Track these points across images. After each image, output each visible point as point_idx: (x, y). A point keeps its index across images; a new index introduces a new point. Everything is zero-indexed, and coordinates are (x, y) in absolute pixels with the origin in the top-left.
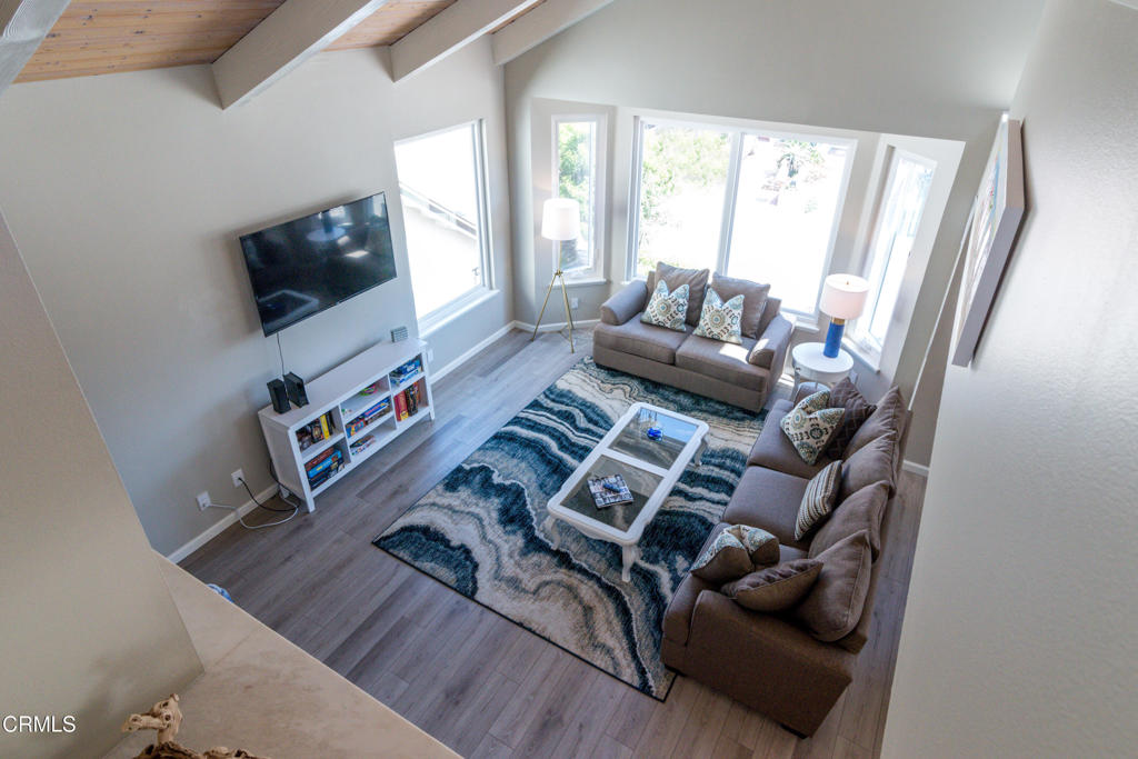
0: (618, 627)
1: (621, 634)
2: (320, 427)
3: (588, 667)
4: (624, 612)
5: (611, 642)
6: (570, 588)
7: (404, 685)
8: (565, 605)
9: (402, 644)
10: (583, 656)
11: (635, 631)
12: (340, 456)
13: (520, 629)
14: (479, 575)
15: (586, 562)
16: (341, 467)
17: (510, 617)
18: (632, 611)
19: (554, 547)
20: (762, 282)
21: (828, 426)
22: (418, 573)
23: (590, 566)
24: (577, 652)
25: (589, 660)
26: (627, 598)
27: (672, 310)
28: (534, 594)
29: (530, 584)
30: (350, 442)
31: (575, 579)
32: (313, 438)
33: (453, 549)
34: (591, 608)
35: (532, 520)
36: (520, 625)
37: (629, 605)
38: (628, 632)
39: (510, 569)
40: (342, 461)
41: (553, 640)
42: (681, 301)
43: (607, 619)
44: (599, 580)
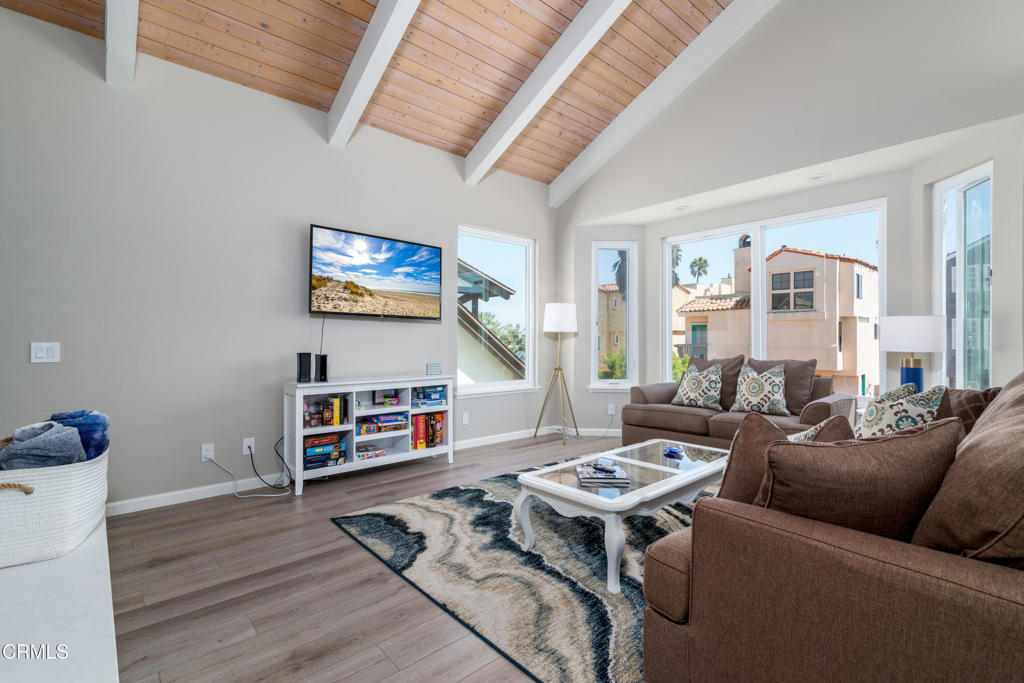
0: (585, 634)
1: (587, 645)
2: (332, 410)
3: (518, 672)
4: (601, 623)
5: (566, 650)
6: (528, 585)
7: (252, 632)
8: (515, 600)
9: (287, 596)
10: (514, 656)
11: (612, 645)
12: (343, 448)
13: (440, 611)
14: (420, 557)
15: (561, 566)
16: (341, 460)
17: (434, 597)
18: (613, 622)
19: (525, 548)
20: (806, 358)
21: (923, 411)
22: (357, 545)
23: (565, 571)
24: (509, 651)
25: (523, 664)
26: (609, 608)
27: (703, 387)
28: (477, 582)
29: (478, 573)
30: (357, 439)
31: (539, 578)
32: (322, 419)
33: (408, 534)
34: (550, 609)
35: (510, 526)
36: (443, 607)
37: (610, 616)
38: (600, 645)
39: (461, 556)
40: (345, 455)
41: (478, 630)
42: (713, 377)
43: (571, 624)
44: (573, 585)
